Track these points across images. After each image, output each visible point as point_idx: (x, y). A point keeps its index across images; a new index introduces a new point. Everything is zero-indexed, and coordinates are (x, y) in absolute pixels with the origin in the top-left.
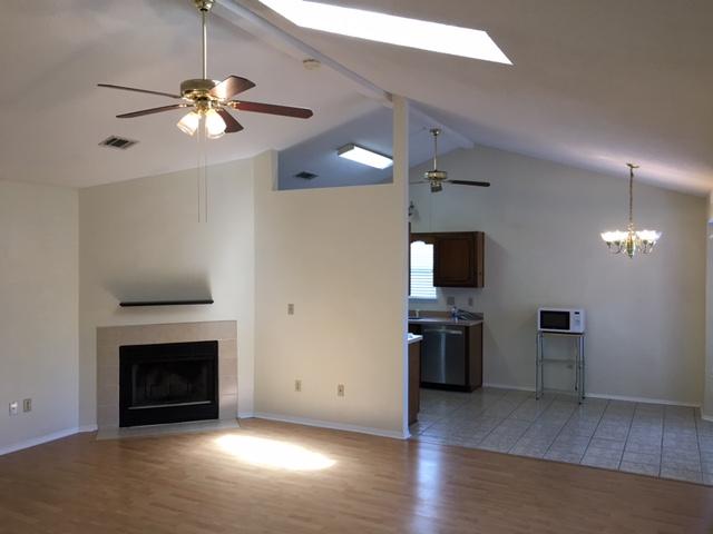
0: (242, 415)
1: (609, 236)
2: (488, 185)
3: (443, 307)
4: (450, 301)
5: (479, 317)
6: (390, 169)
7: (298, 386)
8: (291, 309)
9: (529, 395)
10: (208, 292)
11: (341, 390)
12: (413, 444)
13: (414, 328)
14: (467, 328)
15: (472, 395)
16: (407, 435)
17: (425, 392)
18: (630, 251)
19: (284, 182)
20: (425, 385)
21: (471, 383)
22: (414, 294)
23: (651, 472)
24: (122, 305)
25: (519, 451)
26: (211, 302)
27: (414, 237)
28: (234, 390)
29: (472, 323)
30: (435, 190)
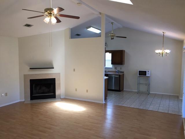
0: (62, 97)
1: (157, 51)
2: (126, 38)
3: (114, 70)
4: (116, 68)
5: (123, 72)
6: (100, 33)
7: (76, 90)
8: (74, 70)
9: (135, 92)
10: (52, 65)
11: (87, 91)
12: (105, 105)
13: (106, 75)
14: (120, 75)
15: (120, 92)
16: (104, 102)
17: (109, 91)
18: (162, 55)
19: (72, 37)
20: (109, 90)
21: (121, 89)
22: (106, 66)
23: (166, 112)
24: (30, 69)
25: (132, 106)
26: (53, 68)
27: (106, 51)
28: (60, 91)
29: (121, 74)
30: (112, 39)
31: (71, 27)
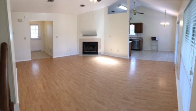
0: (102, 54)
1: (162, 24)
2: (143, 14)
3: (136, 37)
4: (137, 35)
5: (142, 38)
6: (126, 10)
7: (111, 50)
8: (110, 37)
9: (150, 51)
10: (96, 33)
11: (118, 51)
12: (130, 59)
13: (130, 40)
14: (140, 40)
15: (141, 51)
16: (129, 58)
17: (132, 51)
18: (165, 26)
19: (109, 13)
20: (132, 49)
21: (141, 49)
22: (131, 34)
23: (166, 61)
24: (83, 35)
25: (147, 59)
26: (97, 35)
27: (131, 24)
28: (101, 50)
29: (141, 39)
30: (135, 14)
31: (108, 6)
